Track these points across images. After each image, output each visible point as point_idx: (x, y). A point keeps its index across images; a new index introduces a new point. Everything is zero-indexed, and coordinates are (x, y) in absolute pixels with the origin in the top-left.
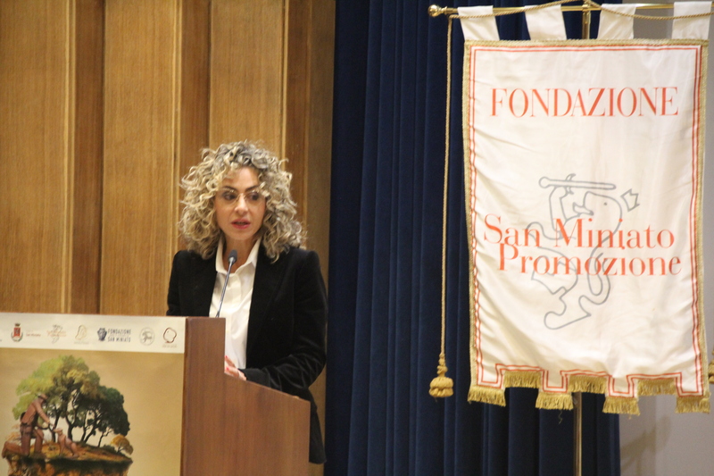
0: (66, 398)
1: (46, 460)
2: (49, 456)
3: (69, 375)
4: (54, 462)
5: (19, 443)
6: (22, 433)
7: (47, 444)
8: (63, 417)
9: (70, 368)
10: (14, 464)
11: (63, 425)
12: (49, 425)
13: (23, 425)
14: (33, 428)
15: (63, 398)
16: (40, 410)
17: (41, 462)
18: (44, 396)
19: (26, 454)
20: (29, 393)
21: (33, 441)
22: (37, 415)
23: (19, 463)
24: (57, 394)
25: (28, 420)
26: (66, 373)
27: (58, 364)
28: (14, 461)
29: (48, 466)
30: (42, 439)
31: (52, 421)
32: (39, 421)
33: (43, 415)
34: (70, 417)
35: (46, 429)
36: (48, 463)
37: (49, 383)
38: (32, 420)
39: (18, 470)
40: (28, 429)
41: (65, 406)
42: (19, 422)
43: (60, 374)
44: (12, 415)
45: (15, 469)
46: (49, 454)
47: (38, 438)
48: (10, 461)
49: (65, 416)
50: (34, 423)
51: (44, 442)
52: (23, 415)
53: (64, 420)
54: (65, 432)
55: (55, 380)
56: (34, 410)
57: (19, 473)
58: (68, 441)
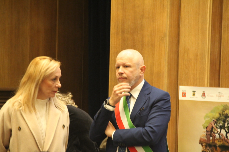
0: (224, 121)
1: (217, 146)
2: (218, 144)
3: (225, 112)
4: (220, 146)
5: (206, 139)
6: (207, 135)
7: (217, 139)
8: (223, 129)
9: (226, 109)
10: (204, 146)
11: (223, 132)
12: (218, 132)
13: (207, 131)
14: (211, 133)
15: (223, 122)
16: (214, 126)
17: (215, 146)
18: (215, 120)
19: (209, 143)
20: (209, 119)
21: (211, 138)
22: (212, 128)
23: (206, 146)
24: (221, 120)
25: (209, 129)
26: (224, 112)
27: (221, 108)
28: (204, 145)
29: (218, 148)
30: (215, 137)
31: (219, 130)
32: (214, 130)
33: (215, 128)
34: (226, 129)
35: (216, 133)
36: (218, 147)
37: (217, 115)
38: (211, 129)
39: (206, 149)
40: (209, 133)
41: (224, 125)
42: (205, 130)
43: (222, 112)
44: (202, 127)
45: (204, 148)
46: (218, 143)
47: (213, 137)
48: (202, 145)
49: (224, 128)
50: (212, 131)
51: (216, 139)
52: (207, 127)
53: (224, 130)
54: (225, 135)
55: (220, 114)
56: (211, 126)
57: (206, 150)
58: (226, 138)
